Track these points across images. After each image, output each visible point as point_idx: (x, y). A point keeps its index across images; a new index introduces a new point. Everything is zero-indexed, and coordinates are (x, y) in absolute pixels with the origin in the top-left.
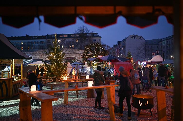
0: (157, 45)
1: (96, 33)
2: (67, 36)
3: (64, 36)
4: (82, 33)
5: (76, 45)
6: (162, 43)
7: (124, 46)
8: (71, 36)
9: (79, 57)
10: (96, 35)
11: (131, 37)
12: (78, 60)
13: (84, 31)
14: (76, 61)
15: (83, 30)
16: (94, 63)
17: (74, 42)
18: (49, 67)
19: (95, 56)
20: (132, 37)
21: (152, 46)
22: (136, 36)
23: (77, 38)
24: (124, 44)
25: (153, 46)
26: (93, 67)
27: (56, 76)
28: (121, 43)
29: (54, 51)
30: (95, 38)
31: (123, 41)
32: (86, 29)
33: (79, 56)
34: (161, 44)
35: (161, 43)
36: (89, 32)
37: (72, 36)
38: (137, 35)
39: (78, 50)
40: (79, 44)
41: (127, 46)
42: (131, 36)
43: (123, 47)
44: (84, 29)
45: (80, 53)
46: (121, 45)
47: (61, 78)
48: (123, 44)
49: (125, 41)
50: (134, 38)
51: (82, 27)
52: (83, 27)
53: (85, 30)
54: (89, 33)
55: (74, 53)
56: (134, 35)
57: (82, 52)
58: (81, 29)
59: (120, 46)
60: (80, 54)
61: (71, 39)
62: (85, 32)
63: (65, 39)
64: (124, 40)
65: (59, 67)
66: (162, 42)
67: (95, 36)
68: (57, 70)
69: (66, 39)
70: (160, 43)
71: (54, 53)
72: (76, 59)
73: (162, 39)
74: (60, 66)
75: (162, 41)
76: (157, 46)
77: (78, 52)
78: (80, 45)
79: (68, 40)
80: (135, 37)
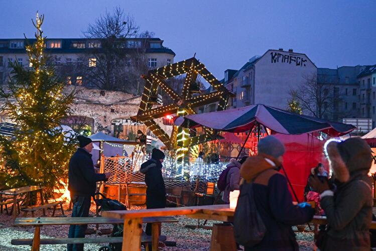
0: (355, 87)
1: (159, 39)
2: (58, 45)
3: (50, 45)
4: (114, 36)
5: (90, 76)
6: (369, 80)
7: (248, 87)
8: (73, 47)
9: (105, 117)
10: (157, 46)
11: (273, 57)
12: (100, 128)
13: (118, 30)
14: (96, 128)
15: (117, 24)
16: (180, 137)
17: (82, 68)
18: (9, 147)
19: (187, 108)
20: (275, 56)
21: (336, 90)
22: (288, 54)
23: (94, 52)
24: (247, 78)
25: (342, 91)
26: (179, 150)
27: (36, 184)
28: (237, 75)
29: (31, 84)
30: (155, 56)
31: (244, 67)
32: (125, 23)
33: (103, 114)
34: (366, 82)
35: (366, 79)
36: (135, 32)
37: (75, 45)
38: (291, 51)
39: (102, 94)
40: (101, 74)
41: (257, 88)
42: (272, 53)
43: (244, 89)
44: (119, 23)
45: (108, 101)
46: (237, 83)
47: (56, 191)
48: (244, 78)
49: (252, 70)
50: (280, 59)
51: (112, 15)
52: (116, 15)
53: (121, 28)
54: (135, 39)
55: (89, 102)
56: (281, 50)
57: (114, 101)
58: (110, 22)
59: (232, 85)
60: (110, 105)
61: (74, 57)
62: (121, 34)
63: (54, 55)
64: (250, 66)
65: (52, 147)
66: (368, 77)
67: (152, 49)
68: (40, 158)
69: (58, 56)
70: (364, 81)
71: (31, 91)
72: (95, 121)
73: (370, 66)
74: (55, 143)
75: (370, 73)
76: (355, 90)
77: (102, 99)
78: (105, 77)
79: (63, 58)
80: (284, 57)
